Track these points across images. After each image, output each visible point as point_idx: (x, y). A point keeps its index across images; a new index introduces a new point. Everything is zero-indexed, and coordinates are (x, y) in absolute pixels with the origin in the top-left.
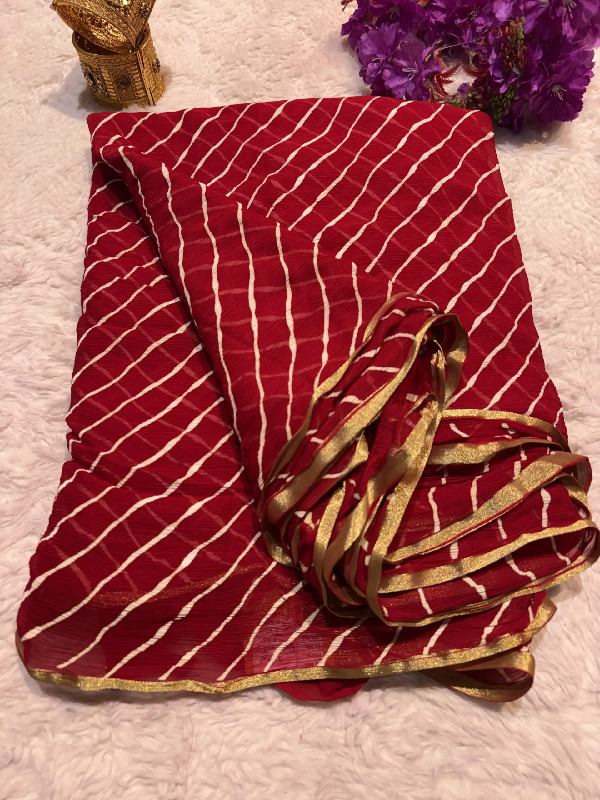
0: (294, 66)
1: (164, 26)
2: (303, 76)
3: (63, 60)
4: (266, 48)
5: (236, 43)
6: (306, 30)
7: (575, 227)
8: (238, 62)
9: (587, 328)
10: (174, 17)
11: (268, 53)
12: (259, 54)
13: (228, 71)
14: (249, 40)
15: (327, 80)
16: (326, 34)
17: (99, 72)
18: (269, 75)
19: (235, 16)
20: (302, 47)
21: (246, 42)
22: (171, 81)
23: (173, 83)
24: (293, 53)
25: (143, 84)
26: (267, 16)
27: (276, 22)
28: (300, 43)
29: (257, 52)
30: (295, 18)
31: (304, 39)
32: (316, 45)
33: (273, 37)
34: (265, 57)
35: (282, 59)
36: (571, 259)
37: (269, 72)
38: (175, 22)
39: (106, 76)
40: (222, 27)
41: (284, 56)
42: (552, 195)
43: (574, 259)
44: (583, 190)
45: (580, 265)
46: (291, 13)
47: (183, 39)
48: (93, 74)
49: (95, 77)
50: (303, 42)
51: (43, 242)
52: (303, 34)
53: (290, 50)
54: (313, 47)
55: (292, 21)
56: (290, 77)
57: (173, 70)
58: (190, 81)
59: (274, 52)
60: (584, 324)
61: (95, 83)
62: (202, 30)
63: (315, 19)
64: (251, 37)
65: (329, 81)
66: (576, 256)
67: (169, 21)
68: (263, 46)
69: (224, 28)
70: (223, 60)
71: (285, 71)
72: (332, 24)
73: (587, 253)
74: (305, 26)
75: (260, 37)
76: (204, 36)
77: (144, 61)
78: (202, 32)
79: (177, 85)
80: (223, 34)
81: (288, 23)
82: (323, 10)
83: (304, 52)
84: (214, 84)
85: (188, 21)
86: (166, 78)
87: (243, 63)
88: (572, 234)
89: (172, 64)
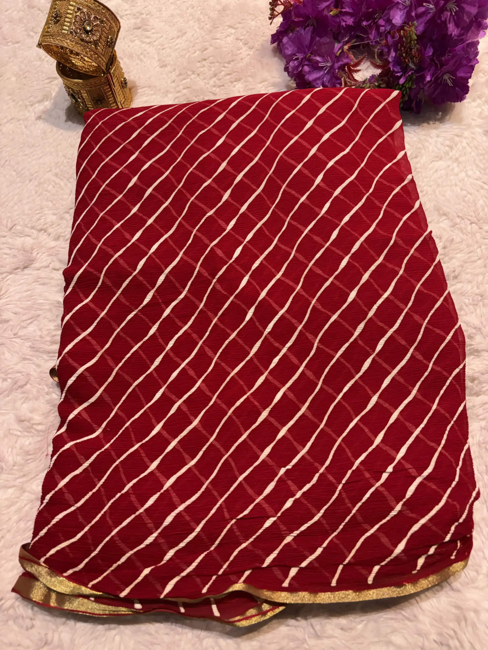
0: (234, 72)
1: (129, 46)
2: (242, 81)
3: (51, 82)
4: (211, 58)
5: (187, 56)
6: (243, 41)
7: (469, 193)
8: (190, 73)
9: (480, 278)
10: (136, 38)
11: (214, 63)
12: (206, 64)
13: (182, 81)
14: (198, 52)
15: (261, 83)
16: (259, 43)
17: (79, 93)
18: (215, 82)
19: (185, 33)
20: (240, 55)
21: (195, 54)
22: (136, 93)
23: (139, 94)
24: (233, 61)
25: (115, 99)
26: (210, 32)
27: (218, 36)
28: (239, 52)
29: (204, 63)
30: (233, 31)
31: (241, 49)
32: (251, 53)
33: (216, 48)
34: (211, 67)
35: (224, 67)
36: (466, 220)
37: (214, 79)
38: (137, 42)
39: (85, 95)
40: (175, 43)
41: (226, 65)
42: (449, 166)
43: (469, 220)
44: (475, 160)
45: (474, 225)
46: (230, 27)
47: (145, 57)
48: (74, 94)
49: (77, 97)
50: (241, 51)
51: (46, 234)
52: (241, 44)
53: (231, 60)
54: (249, 55)
55: (231, 34)
56: (232, 82)
57: (138, 84)
58: (152, 92)
59: (218, 62)
60: (477, 275)
61: (77, 101)
62: (159, 47)
63: (250, 30)
64: (199, 50)
65: (264, 83)
66: (470, 218)
67: (133, 41)
68: (209, 57)
69: (177, 44)
70: (177, 72)
71: (228, 77)
72: (264, 33)
73: (479, 214)
74: (242, 38)
75: (206, 49)
76: (162, 52)
77: (114, 81)
78: (159, 49)
79: (142, 95)
80: (176, 50)
81: (228, 36)
82: (256, 22)
83: (242, 59)
84: (171, 93)
85: (147, 40)
86: (132, 90)
87: (193, 73)
88: (466, 199)
89: (137, 78)
